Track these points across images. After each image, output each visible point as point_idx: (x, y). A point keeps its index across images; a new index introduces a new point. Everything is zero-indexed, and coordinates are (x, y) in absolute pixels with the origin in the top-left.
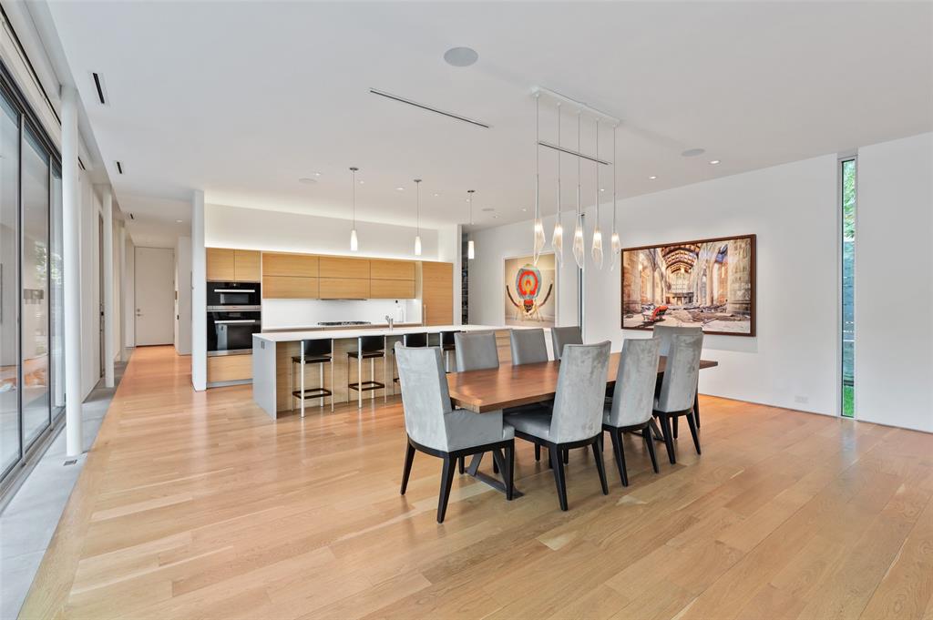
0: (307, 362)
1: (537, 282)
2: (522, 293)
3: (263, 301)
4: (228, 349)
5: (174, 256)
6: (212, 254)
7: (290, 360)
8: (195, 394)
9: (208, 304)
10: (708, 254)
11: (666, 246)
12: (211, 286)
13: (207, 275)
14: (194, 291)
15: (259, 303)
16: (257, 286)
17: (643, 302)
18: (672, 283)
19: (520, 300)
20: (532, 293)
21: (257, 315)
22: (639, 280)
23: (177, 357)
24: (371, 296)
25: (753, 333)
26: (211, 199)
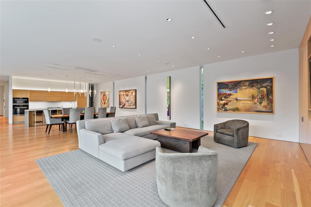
0: (36, 115)
1: (106, 97)
2: (104, 100)
3: (29, 102)
4: (20, 114)
5: (3, 88)
6: (14, 91)
7: (33, 115)
8: (9, 125)
9: (13, 103)
10: (131, 92)
11: (125, 91)
12: (14, 99)
13: (13, 96)
14: (9, 100)
15: (28, 103)
16: (28, 99)
17: (122, 102)
18: (126, 98)
19: (103, 102)
20: (105, 100)
21: (28, 106)
22: (121, 98)
23: (4, 118)
24: (62, 101)
25: (136, 108)
26: (13, 77)
